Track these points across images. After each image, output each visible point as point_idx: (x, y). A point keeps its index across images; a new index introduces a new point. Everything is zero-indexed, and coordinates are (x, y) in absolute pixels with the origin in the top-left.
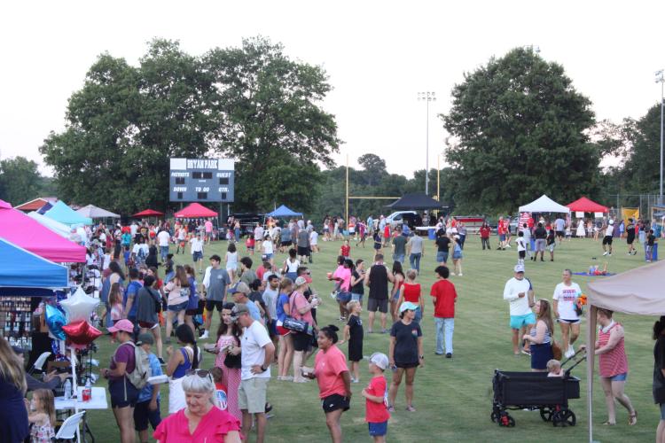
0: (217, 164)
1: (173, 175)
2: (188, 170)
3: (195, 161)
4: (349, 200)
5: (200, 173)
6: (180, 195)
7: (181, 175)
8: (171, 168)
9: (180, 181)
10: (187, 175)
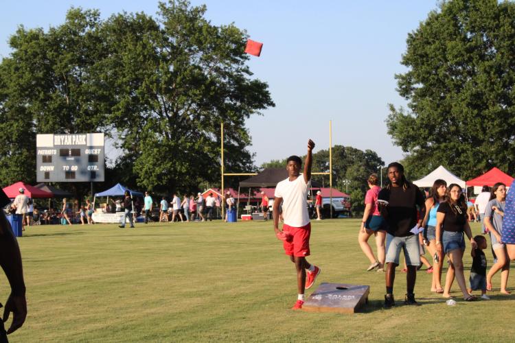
0: (86, 140)
1: (40, 153)
2: (55, 147)
3: (62, 137)
4: (224, 176)
5: (68, 151)
6: (47, 174)
7: (48, 153)
8: (38, 145)
9: (47, 159)
10: (54, 152)
